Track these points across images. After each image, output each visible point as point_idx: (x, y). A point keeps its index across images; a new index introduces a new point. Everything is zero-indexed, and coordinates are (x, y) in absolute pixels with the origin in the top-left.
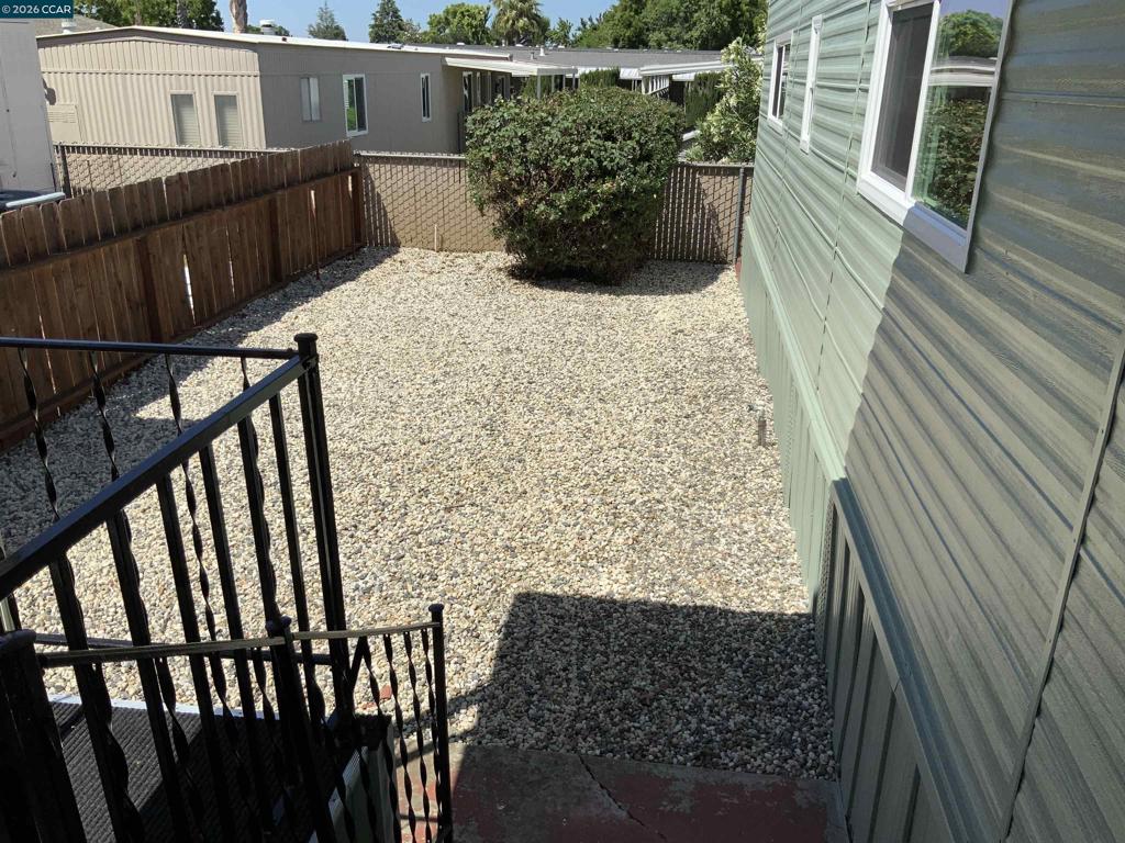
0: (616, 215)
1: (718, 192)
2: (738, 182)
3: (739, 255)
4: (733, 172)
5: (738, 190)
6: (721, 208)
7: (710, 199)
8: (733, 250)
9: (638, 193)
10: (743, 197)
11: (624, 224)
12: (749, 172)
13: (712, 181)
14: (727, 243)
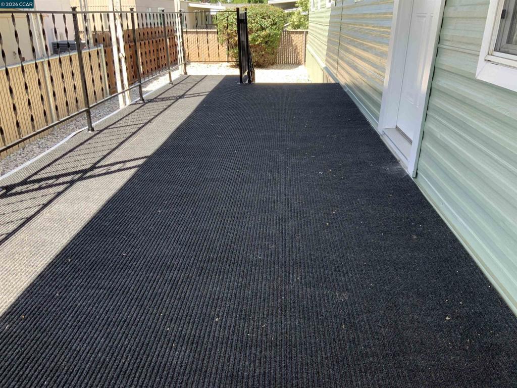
0: (266, 42)
1: (297, 39)
2: (304, 36)
3: (305, 61)
4: (302, 33)
5: (304, 39)
6: (299, 45)
7: (295, 42)
8: (303, 60)
9: (273, 35)
10: (306, 41)
11: (269, 46)
12: (307, 32)
13: (295, 36)
14: (301, 57)
